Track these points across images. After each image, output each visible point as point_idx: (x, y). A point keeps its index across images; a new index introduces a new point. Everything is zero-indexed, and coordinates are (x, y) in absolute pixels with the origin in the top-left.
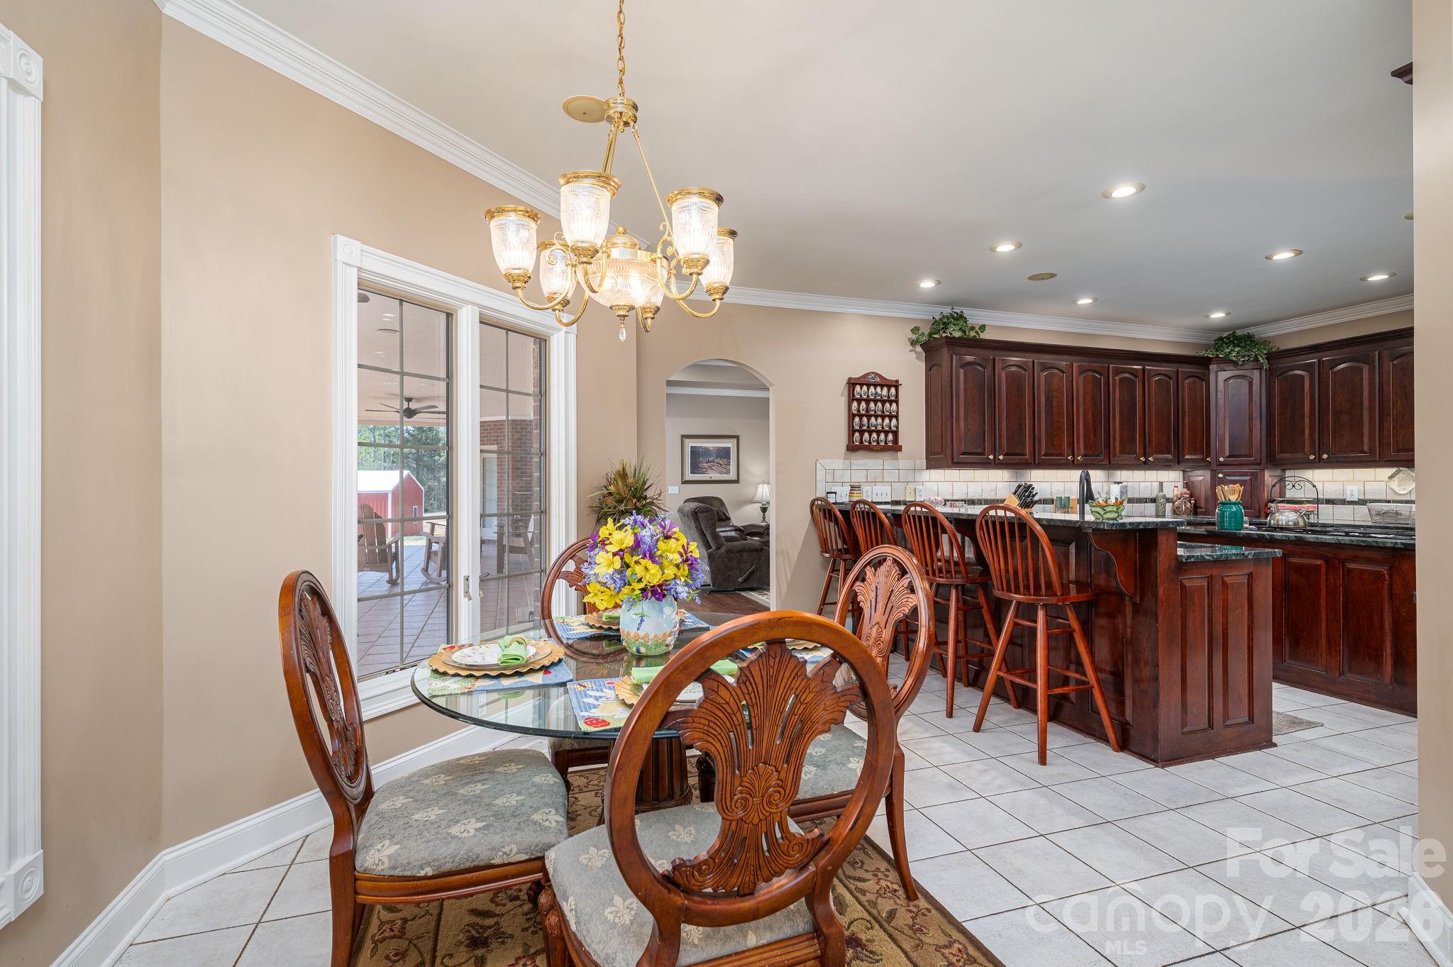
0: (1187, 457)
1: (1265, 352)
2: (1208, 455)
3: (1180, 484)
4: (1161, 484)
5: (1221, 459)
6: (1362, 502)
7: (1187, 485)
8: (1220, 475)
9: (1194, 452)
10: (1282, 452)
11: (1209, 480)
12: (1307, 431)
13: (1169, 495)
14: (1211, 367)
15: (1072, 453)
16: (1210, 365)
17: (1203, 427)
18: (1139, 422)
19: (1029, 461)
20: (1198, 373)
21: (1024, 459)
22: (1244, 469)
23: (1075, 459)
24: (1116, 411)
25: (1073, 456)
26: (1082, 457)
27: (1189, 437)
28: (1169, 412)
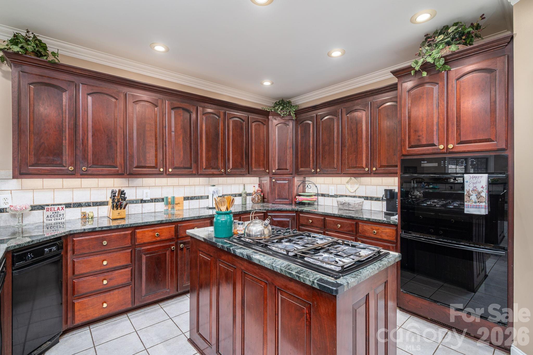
0: (255, 169)
1: (294, 110)
2: (267, 168)
3: (257, 185)
4: (244, 185)
5: (274, 171)
6: (336, 196)
7: (260, 185)
8: (274, 180)
9: (258, 167)
10: (301, 167)
11: (269, 183)
12: (311, 156)
13: (249, 192)
14: (270, 117)
15: (165, 165)
16: (269, 116)
17: (264, 152)
18: (221, 147)
19: (120, 172)
20: (262, 119)
21: (114, 171)
22: (285, 177)
23: (167, 170)
24: (203, 138)
25: (165, 168)
26: (173, 169)
27: (255, 157)
28: (242, 141)
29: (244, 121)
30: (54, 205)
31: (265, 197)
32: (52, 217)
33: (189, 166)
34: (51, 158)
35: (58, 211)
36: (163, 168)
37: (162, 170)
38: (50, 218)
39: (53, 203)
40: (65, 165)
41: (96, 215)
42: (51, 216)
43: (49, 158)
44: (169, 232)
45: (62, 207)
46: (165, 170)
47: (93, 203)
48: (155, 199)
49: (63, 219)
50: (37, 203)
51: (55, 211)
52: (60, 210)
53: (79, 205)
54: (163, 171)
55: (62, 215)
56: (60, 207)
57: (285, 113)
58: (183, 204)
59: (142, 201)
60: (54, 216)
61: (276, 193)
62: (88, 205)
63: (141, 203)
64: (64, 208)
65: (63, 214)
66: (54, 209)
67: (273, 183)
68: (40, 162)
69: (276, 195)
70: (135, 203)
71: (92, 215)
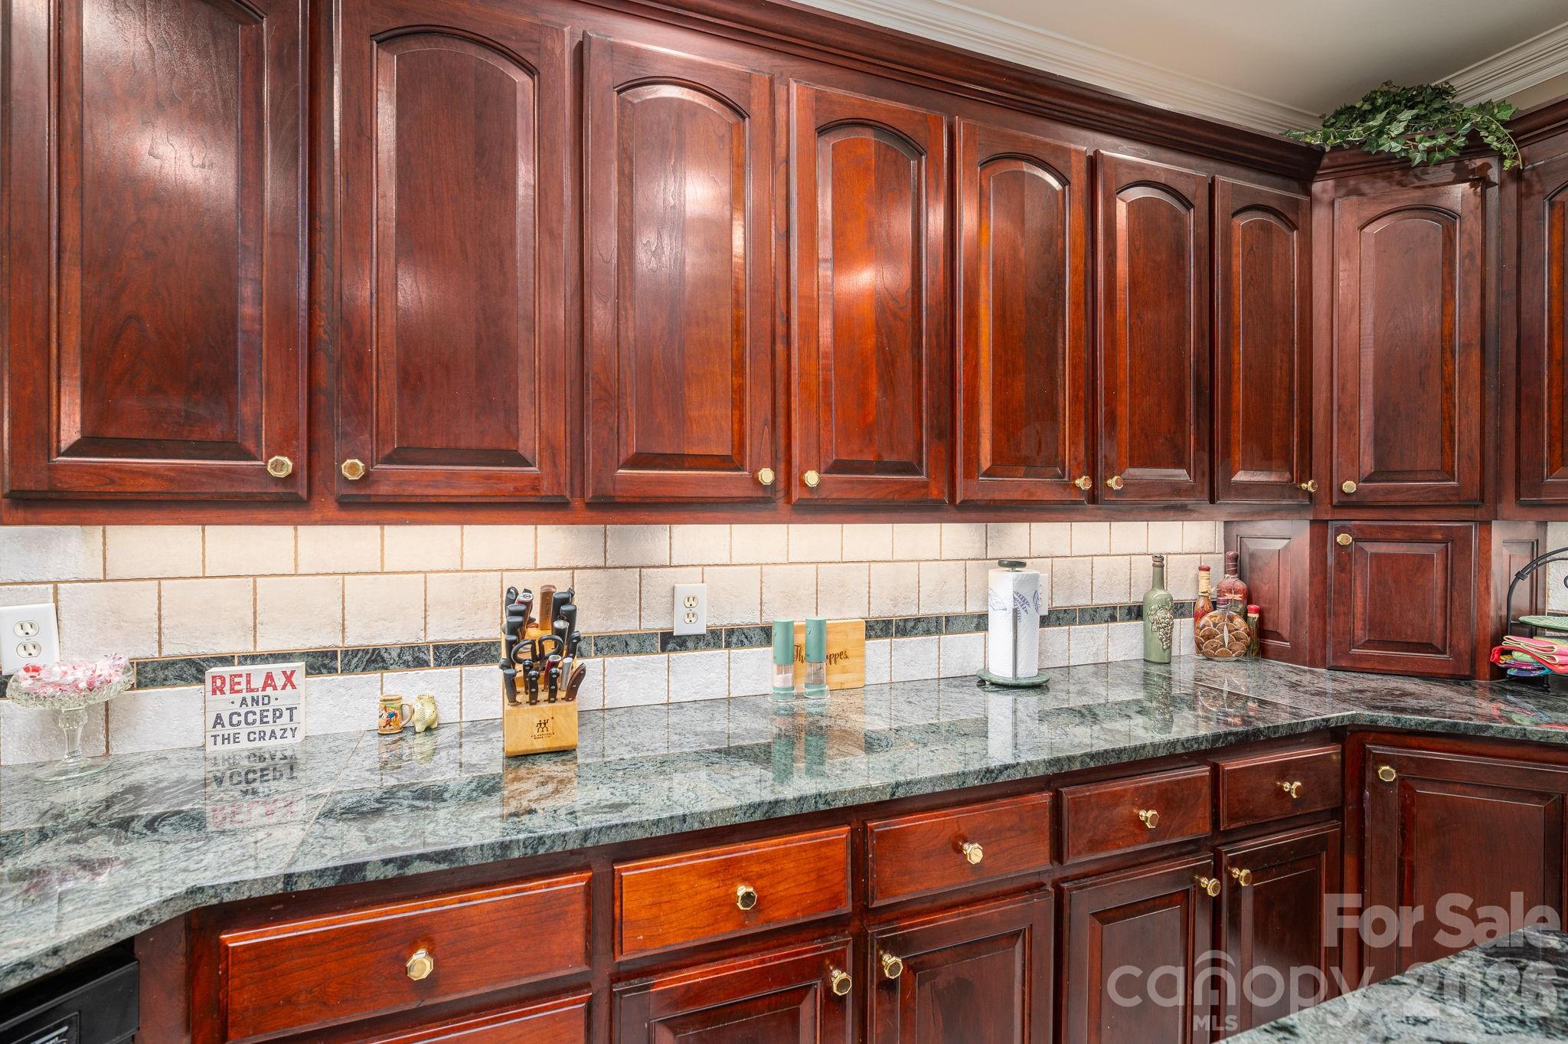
0: (1241, 477)
2: (1306, 473)
3: (1217, 562)
4: (1159, 562)
5: (1349, 486)
7: (1237, 565)
8: (1343, 539)
9: (1265, 461)
11: (1307, 553)
13: (1185, 595)
15: (781, 454)
16: (1312, 182)
17: (1292, 381)
18: (1073, 349)
19: (546, 488)
20: (1281, 197)
21: (515, 480)
22: (1422, 521)
23: (795, 482)
24: (982, 298)
25: (782, 467)
26: (826, 472)
27: (1245, 409)
28: (1181, 320)
29: (1188, 204)
30: (253, 658)
31: (1270, 627)
32: (239, 723)
33: (907, 457)
34: (177, 404)
35: (269, 690)
36: (774, 469)
37: (766, 476)
38: (229, 730)
39: (248, 648)
40: (250, 445)
41: (449, 714)
42: (235, 719)
43: (164, 405)
44: (813, 876)
45: (284, 673)
46: (782, 478)
47: (436, 648)
48: (731, 632)
49: (289, 733)
50: (174, 649)
51: (255, 694)
52: (275, 688)
53: (373, 659)
54: (774, 483)
55: (286, 714)
56: (277, 668)
57: (1441, 141)
58: (863, 656)
59: (670, 641)
60: (251, 718)
61: (1359, 609)
62: (414, 658)
63: (663, 650)
64: (299, 678)
65: (291, 710)
66: (248, 682)
67: (1338, 556)
68: (112, 432)
69: (1359, 624)
70: (636, 653)
71: (429, 713)
